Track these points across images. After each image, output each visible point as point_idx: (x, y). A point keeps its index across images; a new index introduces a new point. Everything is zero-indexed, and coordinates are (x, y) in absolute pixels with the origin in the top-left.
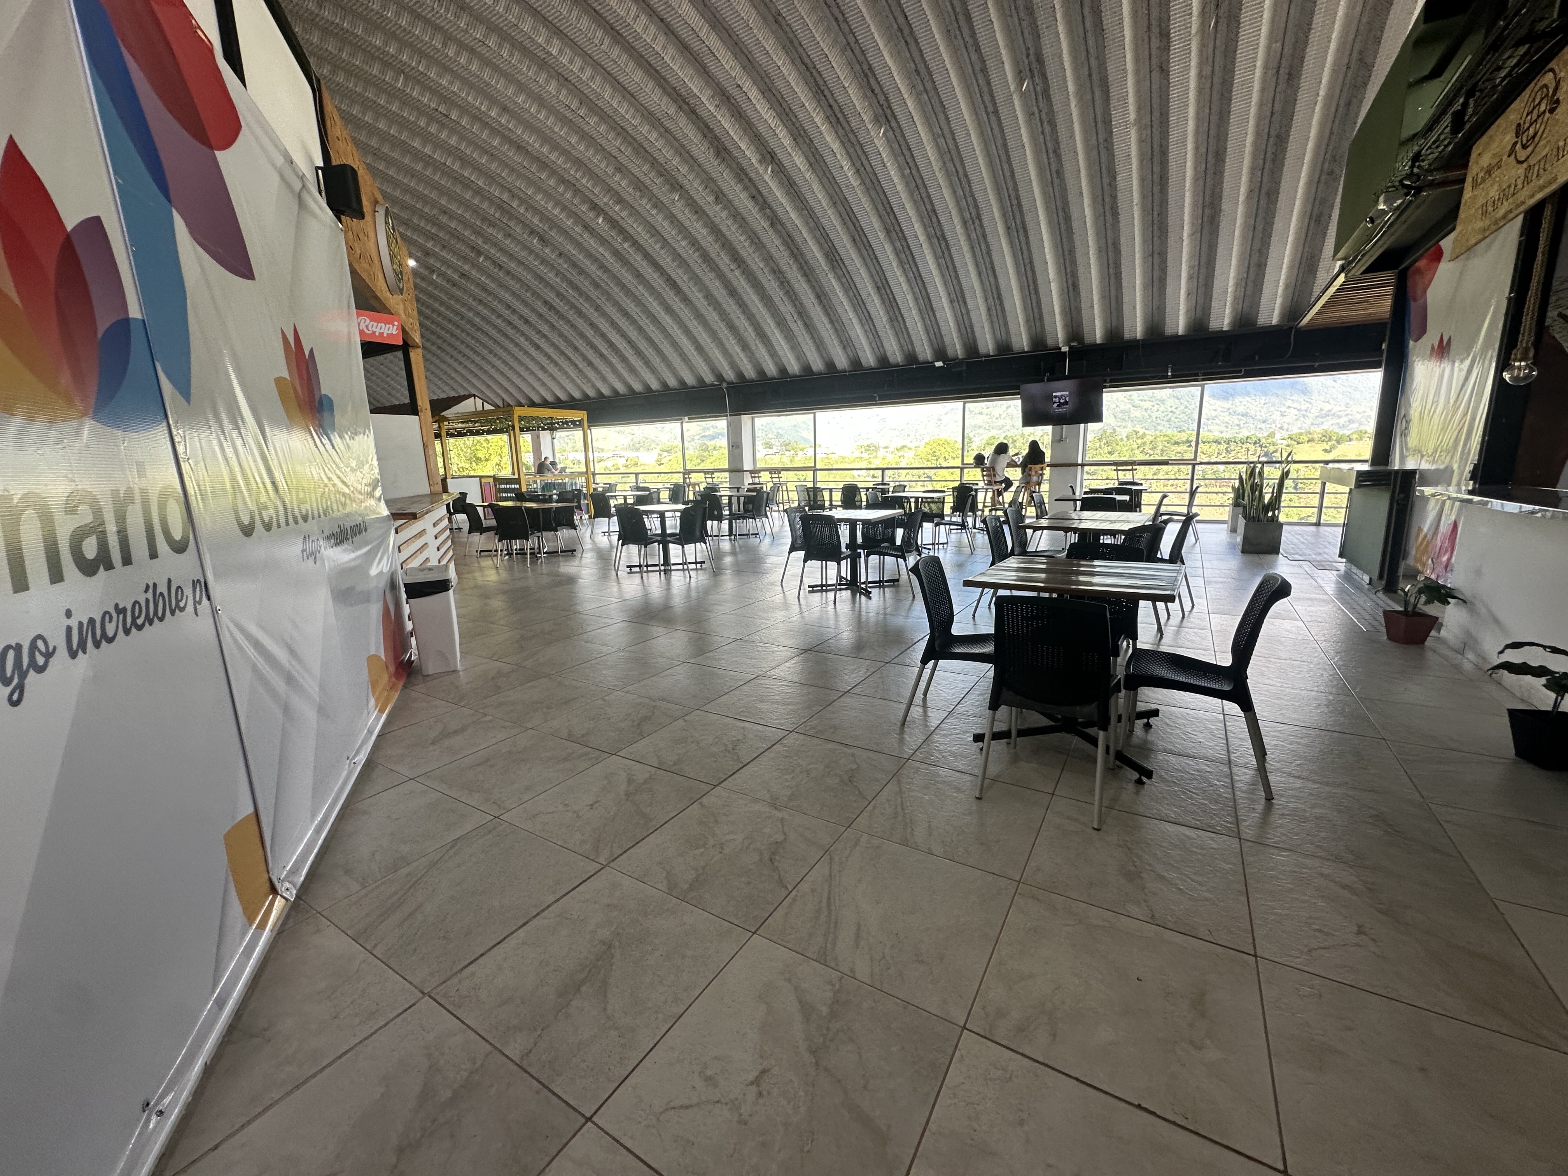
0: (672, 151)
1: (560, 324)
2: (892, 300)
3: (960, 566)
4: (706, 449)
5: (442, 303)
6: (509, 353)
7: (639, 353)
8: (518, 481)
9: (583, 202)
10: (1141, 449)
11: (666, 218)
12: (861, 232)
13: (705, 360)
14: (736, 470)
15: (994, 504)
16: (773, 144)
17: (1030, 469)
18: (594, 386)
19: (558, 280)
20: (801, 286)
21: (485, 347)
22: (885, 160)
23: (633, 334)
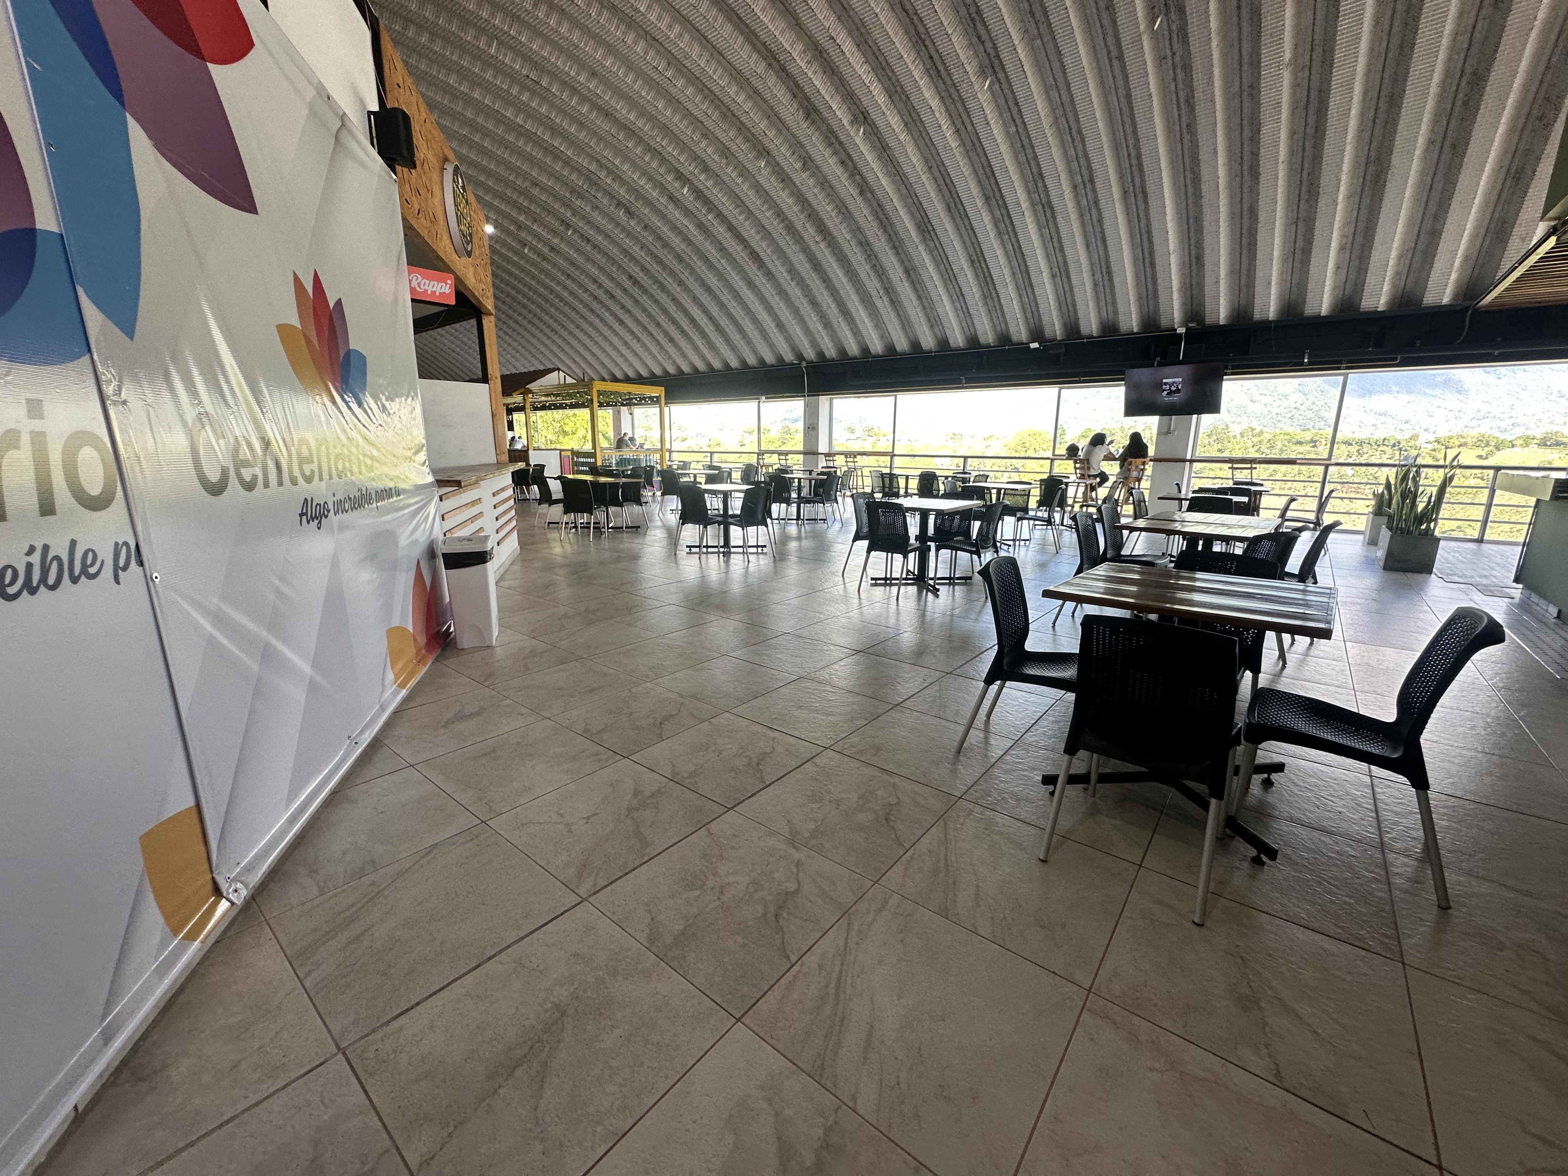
0: (759, 115)
1: (644, 299)
2: (987, 274)
3: (1042, 566)
4: (788, 432)
5: (533, 277)
6: (595, 328)
7: (719, 329)
8: (593, 455)
9: (669, 171)
10: (1256, 448)
11: (751, 186)
12: (957, 199)
13: (785, 338)
14: (810, 452)
15: (1085, 500)
16: (866, 101)
17: (1130, 464)
18: (674, 363)
19: (643, 254)
20: (890, 260)
21: (573, 322)
22: (989, 117)
23: (715, 310)
